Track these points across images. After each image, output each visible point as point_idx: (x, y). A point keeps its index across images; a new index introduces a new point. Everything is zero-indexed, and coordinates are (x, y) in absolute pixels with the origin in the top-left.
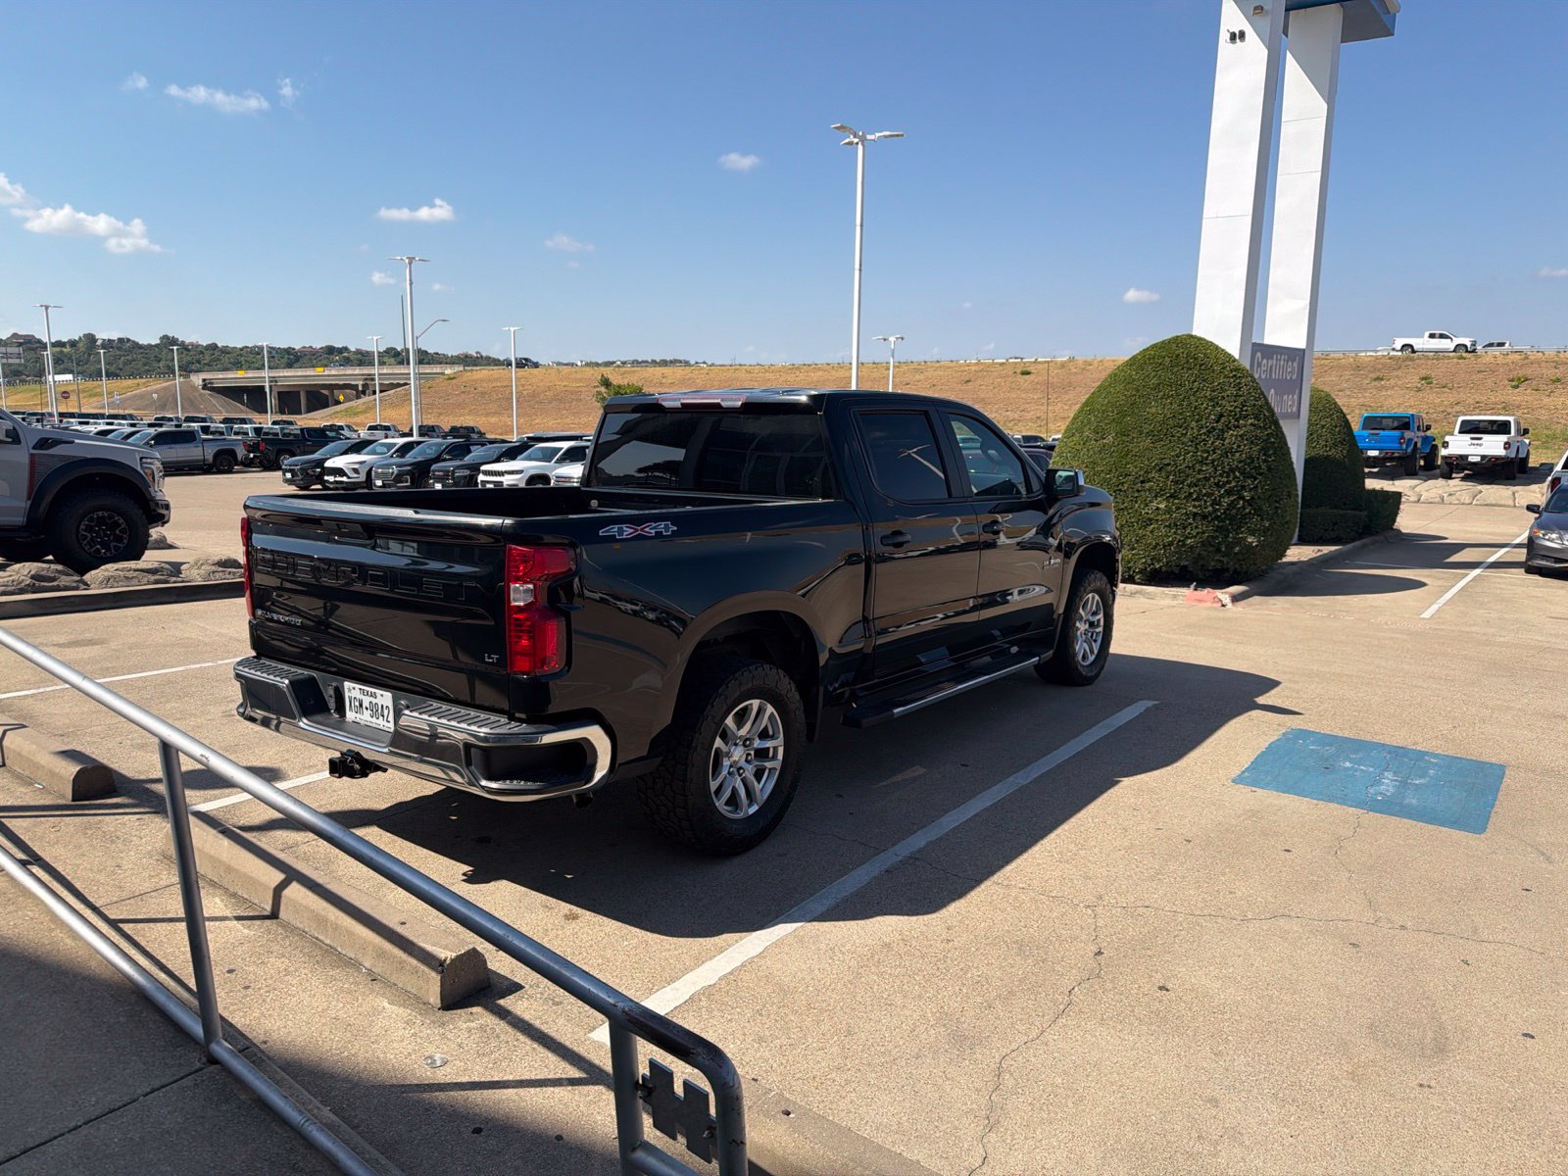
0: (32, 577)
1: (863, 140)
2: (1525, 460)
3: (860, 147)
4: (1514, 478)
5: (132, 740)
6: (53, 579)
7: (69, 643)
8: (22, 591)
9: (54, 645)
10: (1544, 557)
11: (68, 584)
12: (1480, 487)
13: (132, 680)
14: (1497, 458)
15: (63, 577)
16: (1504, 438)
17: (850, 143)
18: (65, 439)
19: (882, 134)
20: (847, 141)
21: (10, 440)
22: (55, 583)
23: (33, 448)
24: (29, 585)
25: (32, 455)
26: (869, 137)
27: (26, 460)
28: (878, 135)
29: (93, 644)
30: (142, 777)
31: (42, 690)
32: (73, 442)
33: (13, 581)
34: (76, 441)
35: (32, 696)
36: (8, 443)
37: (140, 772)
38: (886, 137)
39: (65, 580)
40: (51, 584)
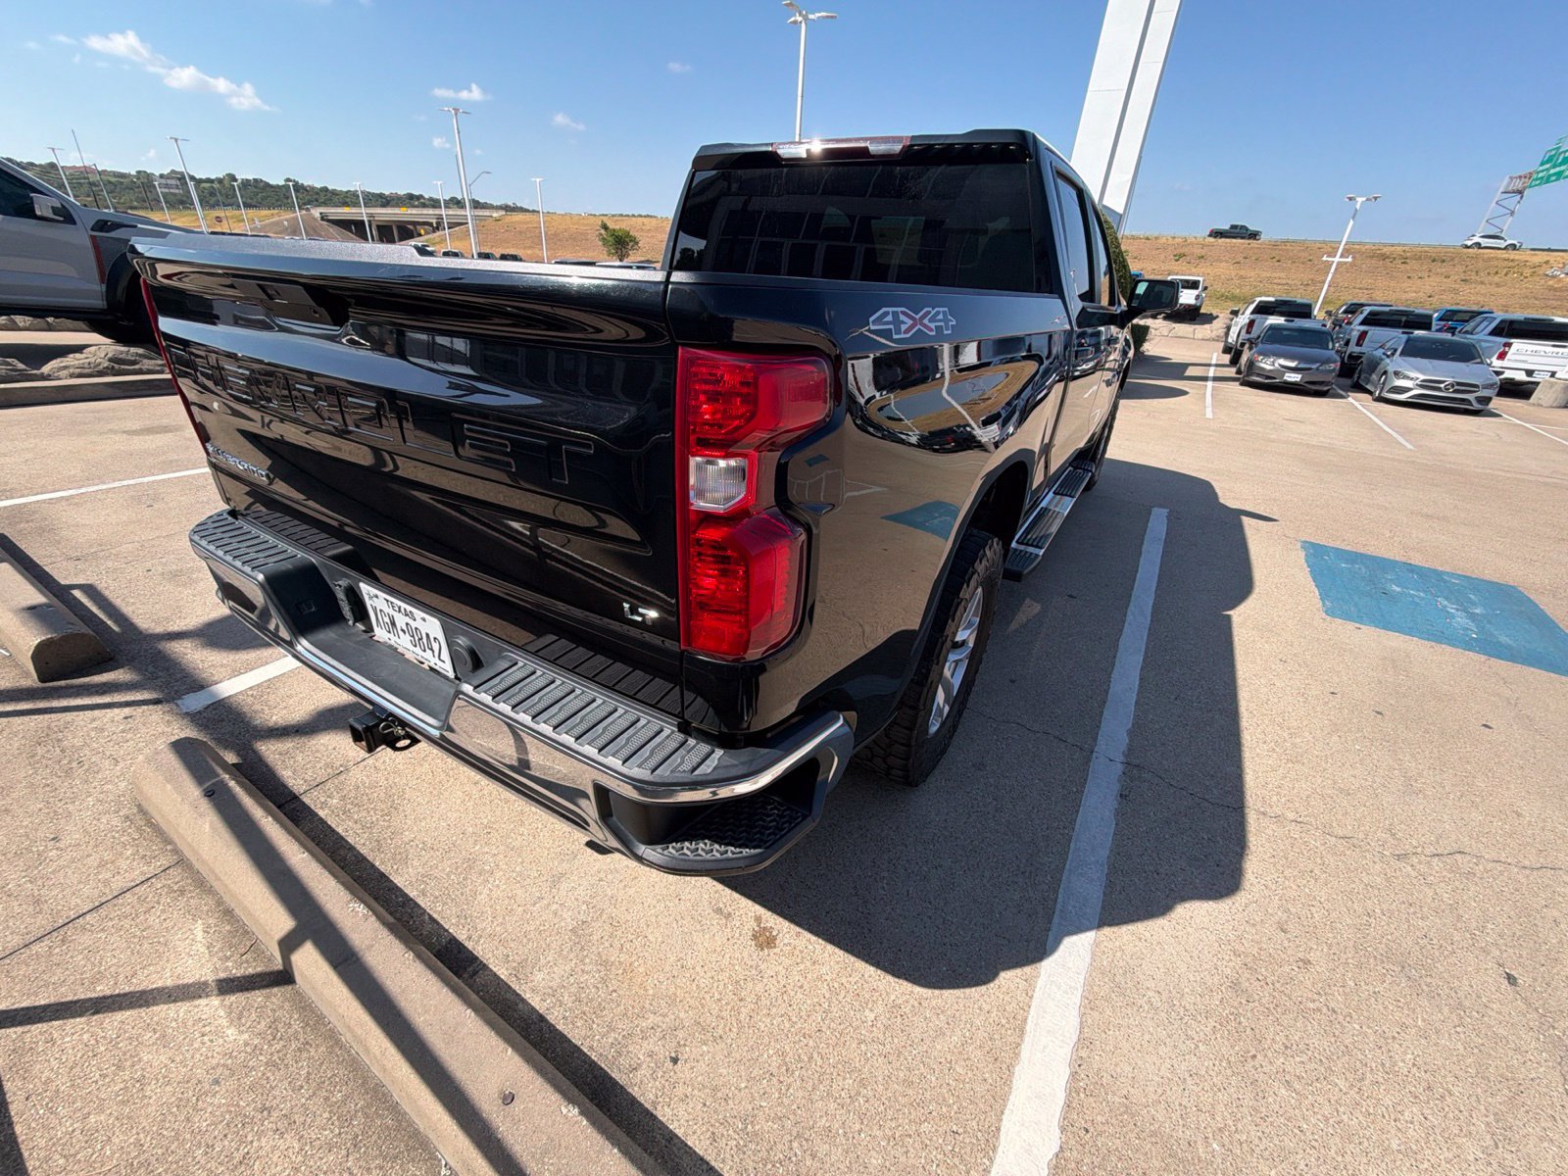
0: (110, 360)
1: (806, 18)
2: (1200, 307)
3: (803, 25)
4: (1194, 320)
5: (165, 564)
6: (134, 363)
7: (141, 430)
8: (101, 374)
9: (124, 432)
10: (1259, 375)
11: (150, 368)
12: (1174, 325)
13: (192, 477)
14: (1190, 306)
15: (145, 361)
16: (1195, 292)
17: (795, 22)
18: (125, 223)
19: (820, 15)
20: (792, 19)
21: (62, 219)
22: (137, 367)
23: (92, 229)
24: (107, 367)
25: (93, 238)
26: (811, 16)
27: (88, 243)
28: (818, 15)
29: (166, 432)
30: (159, 630)
31: (83, 490)
32: (136, 226)
33: (89, 364)
34: (139, 226)
35: (67, 499)
36: (58, 221)
37: (157, 622)
38: (823, 17)
39: (147, 364)
40: (133, 367)
